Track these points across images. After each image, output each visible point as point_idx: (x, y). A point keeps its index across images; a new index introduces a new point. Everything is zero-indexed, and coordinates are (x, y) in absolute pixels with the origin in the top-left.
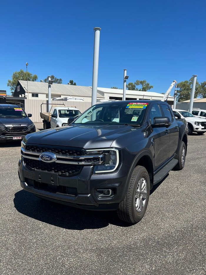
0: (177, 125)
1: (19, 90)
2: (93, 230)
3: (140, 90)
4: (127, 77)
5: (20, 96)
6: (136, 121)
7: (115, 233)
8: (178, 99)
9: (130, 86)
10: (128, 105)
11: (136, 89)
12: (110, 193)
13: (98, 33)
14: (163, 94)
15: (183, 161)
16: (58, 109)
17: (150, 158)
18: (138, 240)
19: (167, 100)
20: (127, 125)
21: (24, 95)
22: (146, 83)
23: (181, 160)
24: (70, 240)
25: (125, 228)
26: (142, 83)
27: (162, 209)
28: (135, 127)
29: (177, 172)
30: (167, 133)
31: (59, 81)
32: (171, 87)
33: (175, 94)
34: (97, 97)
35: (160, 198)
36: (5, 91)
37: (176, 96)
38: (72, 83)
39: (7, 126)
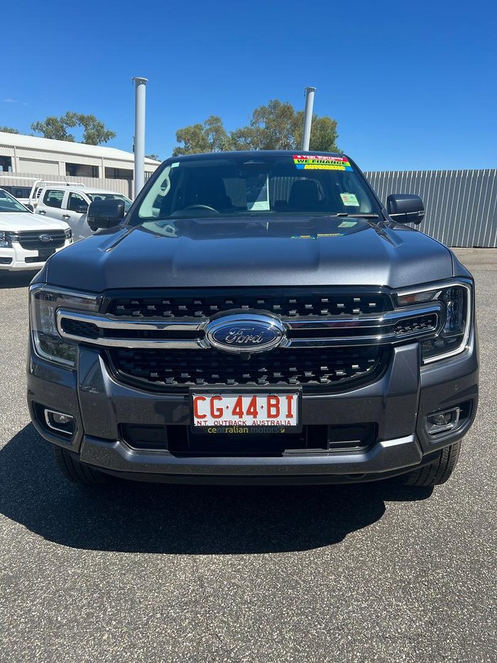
6: (357, 205)
12: (458, 418)
22: (96, 123)
26: (84, 121)
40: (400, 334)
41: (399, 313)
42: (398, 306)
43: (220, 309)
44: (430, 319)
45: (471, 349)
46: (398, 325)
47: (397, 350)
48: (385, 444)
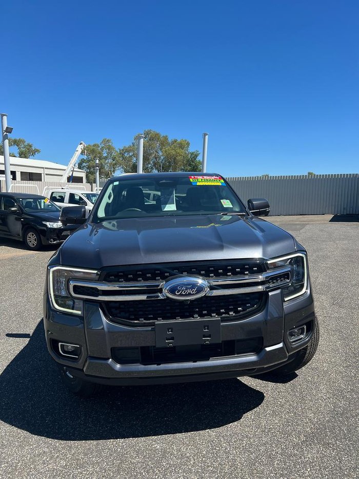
4: (9, 130)
12: (305, 332)
19: (72, 175)
26: (16, 142)
32: (78, 154)
40: (271, 285)
41: (270, 273)
42: (268, 269)
43: (171, 275)
44: (286, 276)
45: (309, 291)
46: (270, 279)
47: (270, 294)
48: (268, 349)
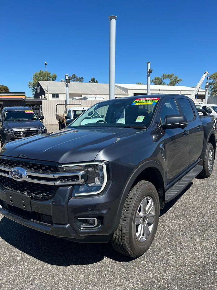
0: (201, 124)
1: (39, 91)
2: (81, 266)
3: (168, 85)
4: (151, 71)
5: (41, 97)
6: (142, 121)
7: (109, 271)
8: (210, 92)
9: (157, 81)
10: (135, 101)
11: (163, 84)
12: (96, 223)
13: (113, 22)
14: (194, 87)
15: (210, 166)
16: (72, 109)
17: (158, 170)
18: (136, 284)
19: (198, 94)
20: (130, 127)
21: (45, 96)
22: (174, 77)
23: (208, 166)
24: (48, 282)
25: (123, 264)
26: (169, 77)
27: (176, 234)
28: (139, 129)
29: (202, 180)
30: (185, 134)
31: (80, 80)
32: (202, 80)
33: (206, 87)
34: (115, 95)
35: (176, 218)
36: (24, 93)
37: (207, 89)
38: (93, 81)
39: (15, 130)
